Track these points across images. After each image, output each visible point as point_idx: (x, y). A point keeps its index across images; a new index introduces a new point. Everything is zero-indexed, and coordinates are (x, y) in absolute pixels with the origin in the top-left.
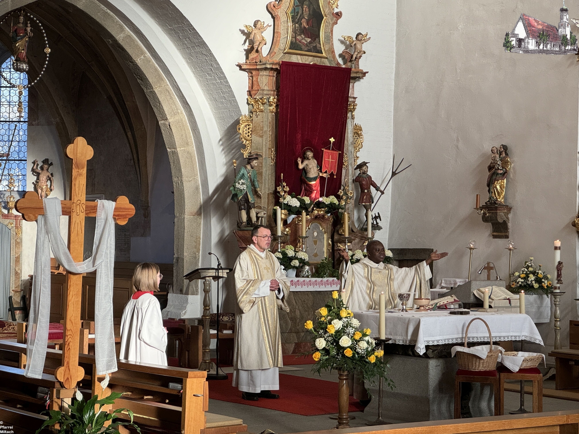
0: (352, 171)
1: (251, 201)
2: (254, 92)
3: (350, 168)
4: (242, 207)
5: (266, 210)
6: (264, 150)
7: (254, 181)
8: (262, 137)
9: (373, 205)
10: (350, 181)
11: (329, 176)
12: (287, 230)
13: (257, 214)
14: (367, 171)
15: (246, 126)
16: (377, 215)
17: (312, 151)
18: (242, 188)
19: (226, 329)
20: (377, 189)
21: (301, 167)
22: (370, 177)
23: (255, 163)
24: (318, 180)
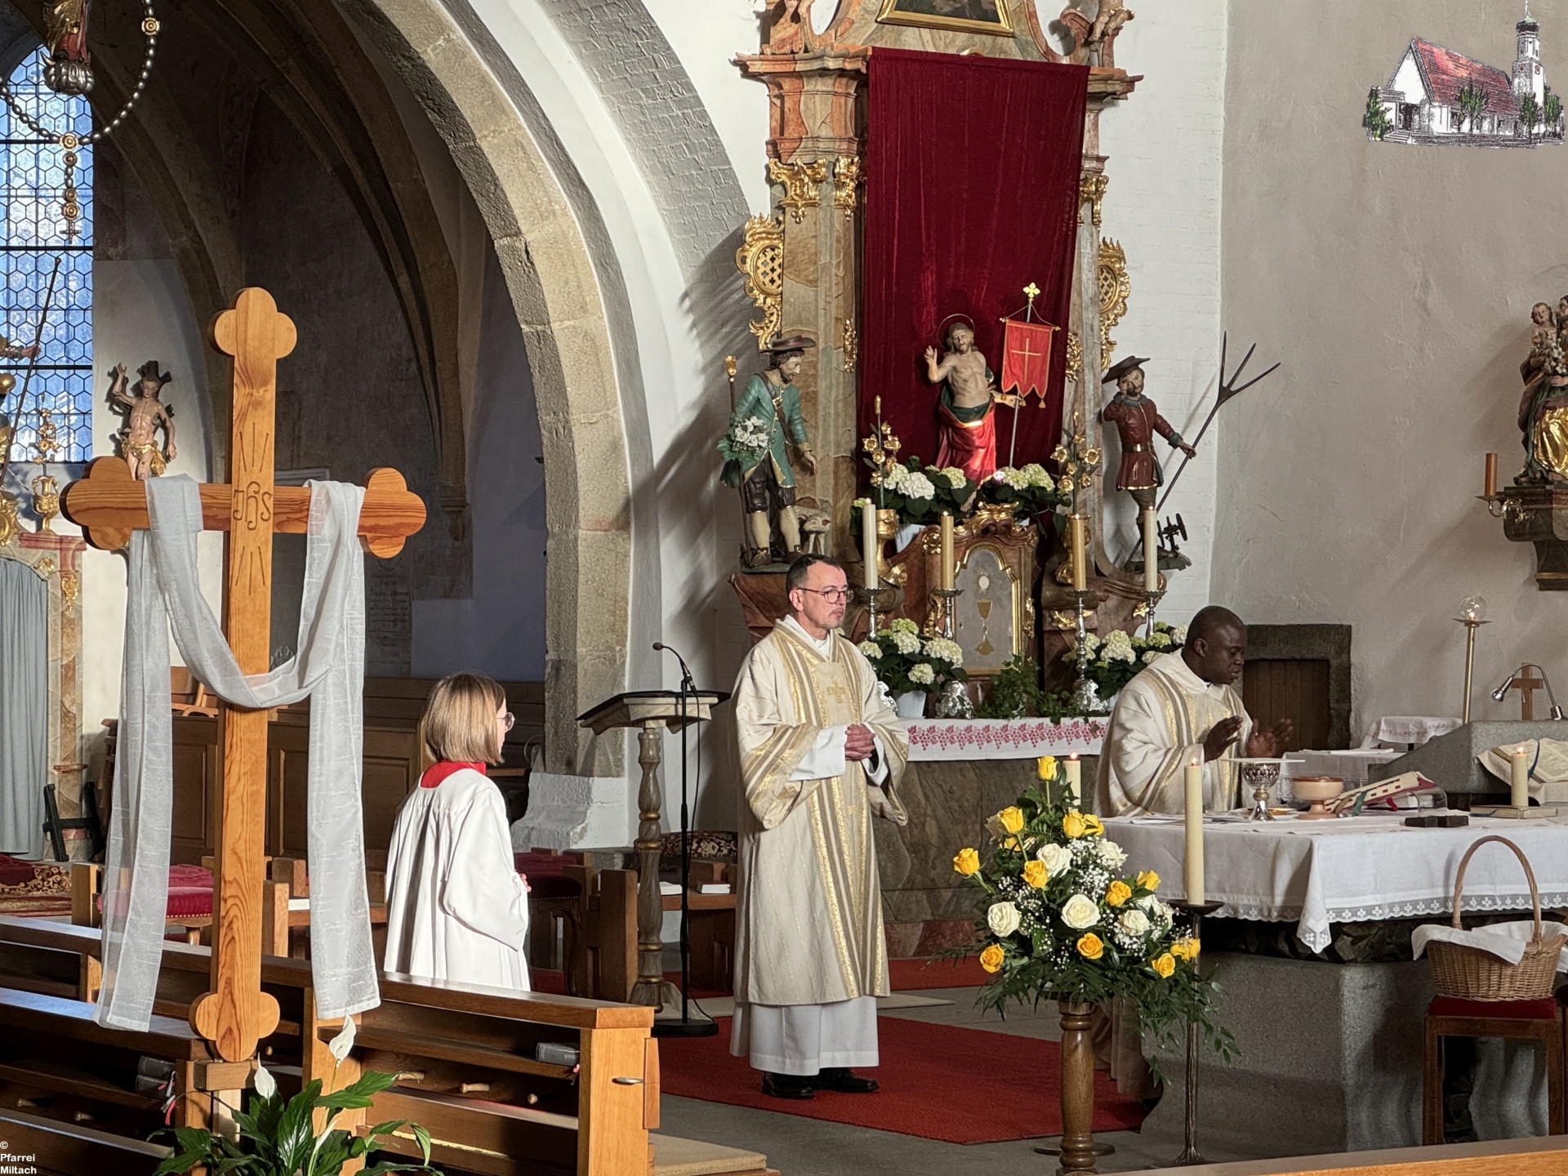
0: (1096, 387)
1: (784, 482)
2: (786, 145)
3: (1088, 376)
4: (757, 502)
5: (829, 509)
6: (822, 325)
7: (790, 422)
8: (813, 283)
9: (1161, 491)
10: (1090, 417)
11: (1024, 404)
12: (896, 570)
13: (802, 522)
14: (1142, 386)
15: (764, 251)
16: (1174, 522)
17: (970, 327)
18: (755, 444)
19: (711, 882)
20: (1174, 441)
21: (936, 374)
22: (1150, 406)
23: (793, 364)
24: (990, 415)
